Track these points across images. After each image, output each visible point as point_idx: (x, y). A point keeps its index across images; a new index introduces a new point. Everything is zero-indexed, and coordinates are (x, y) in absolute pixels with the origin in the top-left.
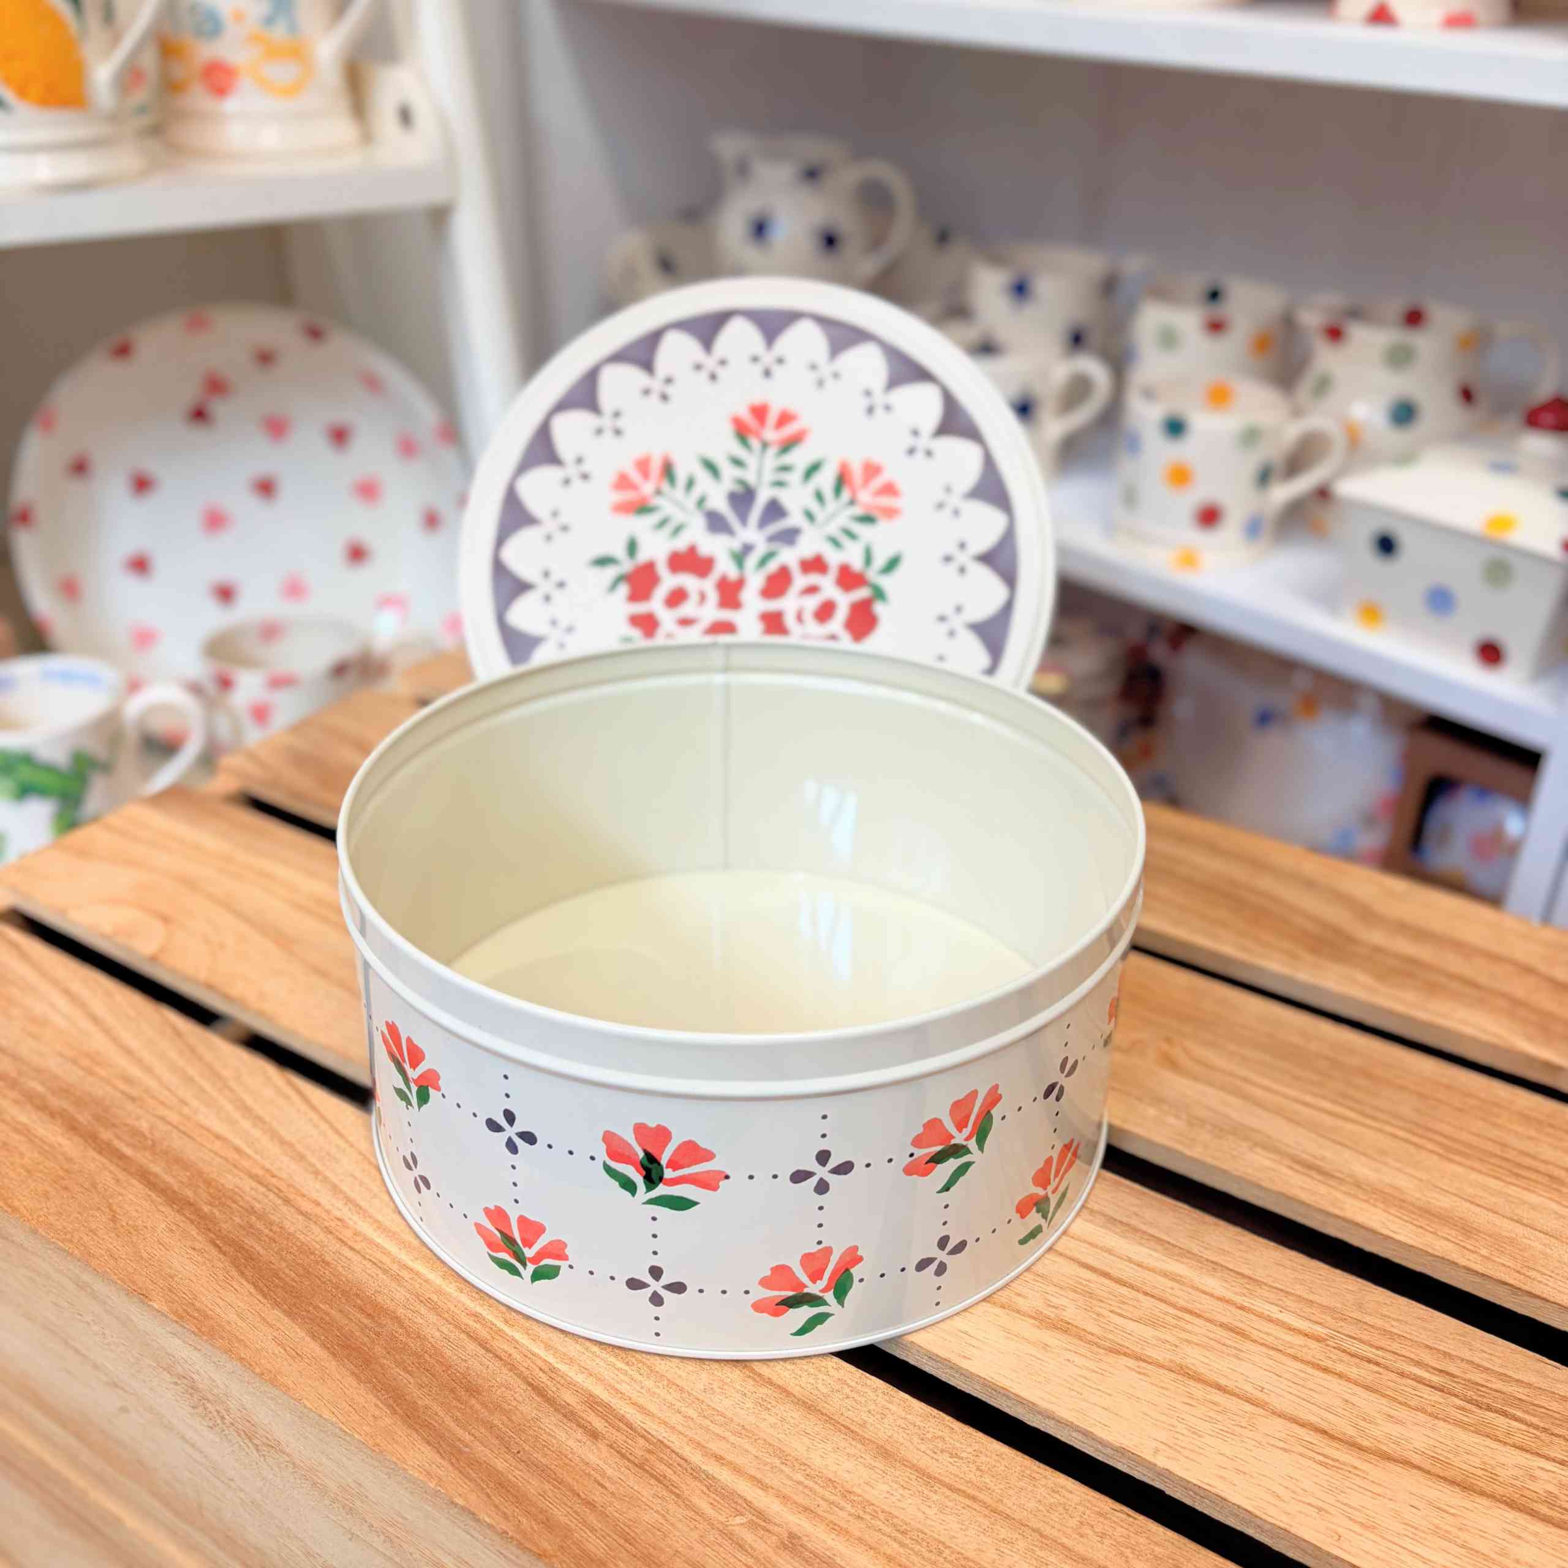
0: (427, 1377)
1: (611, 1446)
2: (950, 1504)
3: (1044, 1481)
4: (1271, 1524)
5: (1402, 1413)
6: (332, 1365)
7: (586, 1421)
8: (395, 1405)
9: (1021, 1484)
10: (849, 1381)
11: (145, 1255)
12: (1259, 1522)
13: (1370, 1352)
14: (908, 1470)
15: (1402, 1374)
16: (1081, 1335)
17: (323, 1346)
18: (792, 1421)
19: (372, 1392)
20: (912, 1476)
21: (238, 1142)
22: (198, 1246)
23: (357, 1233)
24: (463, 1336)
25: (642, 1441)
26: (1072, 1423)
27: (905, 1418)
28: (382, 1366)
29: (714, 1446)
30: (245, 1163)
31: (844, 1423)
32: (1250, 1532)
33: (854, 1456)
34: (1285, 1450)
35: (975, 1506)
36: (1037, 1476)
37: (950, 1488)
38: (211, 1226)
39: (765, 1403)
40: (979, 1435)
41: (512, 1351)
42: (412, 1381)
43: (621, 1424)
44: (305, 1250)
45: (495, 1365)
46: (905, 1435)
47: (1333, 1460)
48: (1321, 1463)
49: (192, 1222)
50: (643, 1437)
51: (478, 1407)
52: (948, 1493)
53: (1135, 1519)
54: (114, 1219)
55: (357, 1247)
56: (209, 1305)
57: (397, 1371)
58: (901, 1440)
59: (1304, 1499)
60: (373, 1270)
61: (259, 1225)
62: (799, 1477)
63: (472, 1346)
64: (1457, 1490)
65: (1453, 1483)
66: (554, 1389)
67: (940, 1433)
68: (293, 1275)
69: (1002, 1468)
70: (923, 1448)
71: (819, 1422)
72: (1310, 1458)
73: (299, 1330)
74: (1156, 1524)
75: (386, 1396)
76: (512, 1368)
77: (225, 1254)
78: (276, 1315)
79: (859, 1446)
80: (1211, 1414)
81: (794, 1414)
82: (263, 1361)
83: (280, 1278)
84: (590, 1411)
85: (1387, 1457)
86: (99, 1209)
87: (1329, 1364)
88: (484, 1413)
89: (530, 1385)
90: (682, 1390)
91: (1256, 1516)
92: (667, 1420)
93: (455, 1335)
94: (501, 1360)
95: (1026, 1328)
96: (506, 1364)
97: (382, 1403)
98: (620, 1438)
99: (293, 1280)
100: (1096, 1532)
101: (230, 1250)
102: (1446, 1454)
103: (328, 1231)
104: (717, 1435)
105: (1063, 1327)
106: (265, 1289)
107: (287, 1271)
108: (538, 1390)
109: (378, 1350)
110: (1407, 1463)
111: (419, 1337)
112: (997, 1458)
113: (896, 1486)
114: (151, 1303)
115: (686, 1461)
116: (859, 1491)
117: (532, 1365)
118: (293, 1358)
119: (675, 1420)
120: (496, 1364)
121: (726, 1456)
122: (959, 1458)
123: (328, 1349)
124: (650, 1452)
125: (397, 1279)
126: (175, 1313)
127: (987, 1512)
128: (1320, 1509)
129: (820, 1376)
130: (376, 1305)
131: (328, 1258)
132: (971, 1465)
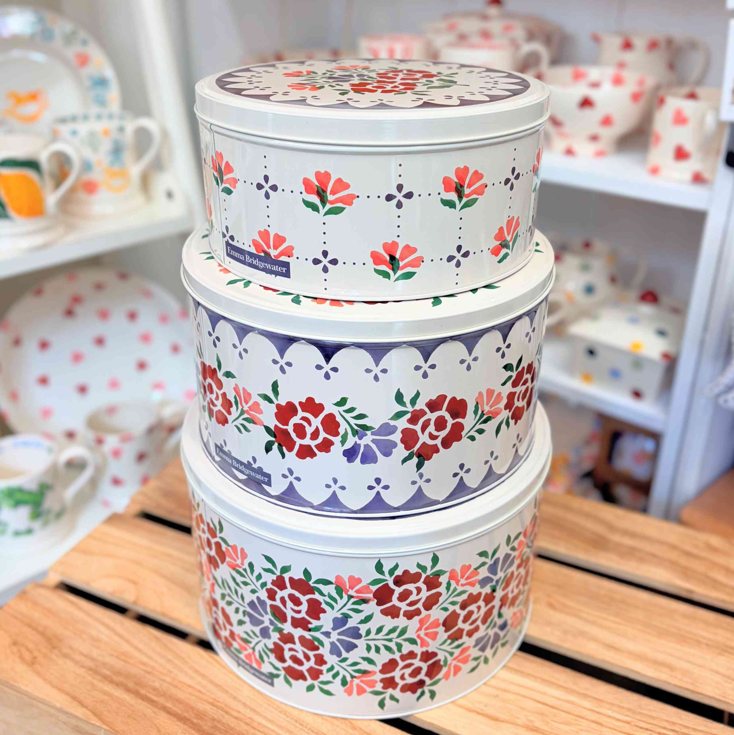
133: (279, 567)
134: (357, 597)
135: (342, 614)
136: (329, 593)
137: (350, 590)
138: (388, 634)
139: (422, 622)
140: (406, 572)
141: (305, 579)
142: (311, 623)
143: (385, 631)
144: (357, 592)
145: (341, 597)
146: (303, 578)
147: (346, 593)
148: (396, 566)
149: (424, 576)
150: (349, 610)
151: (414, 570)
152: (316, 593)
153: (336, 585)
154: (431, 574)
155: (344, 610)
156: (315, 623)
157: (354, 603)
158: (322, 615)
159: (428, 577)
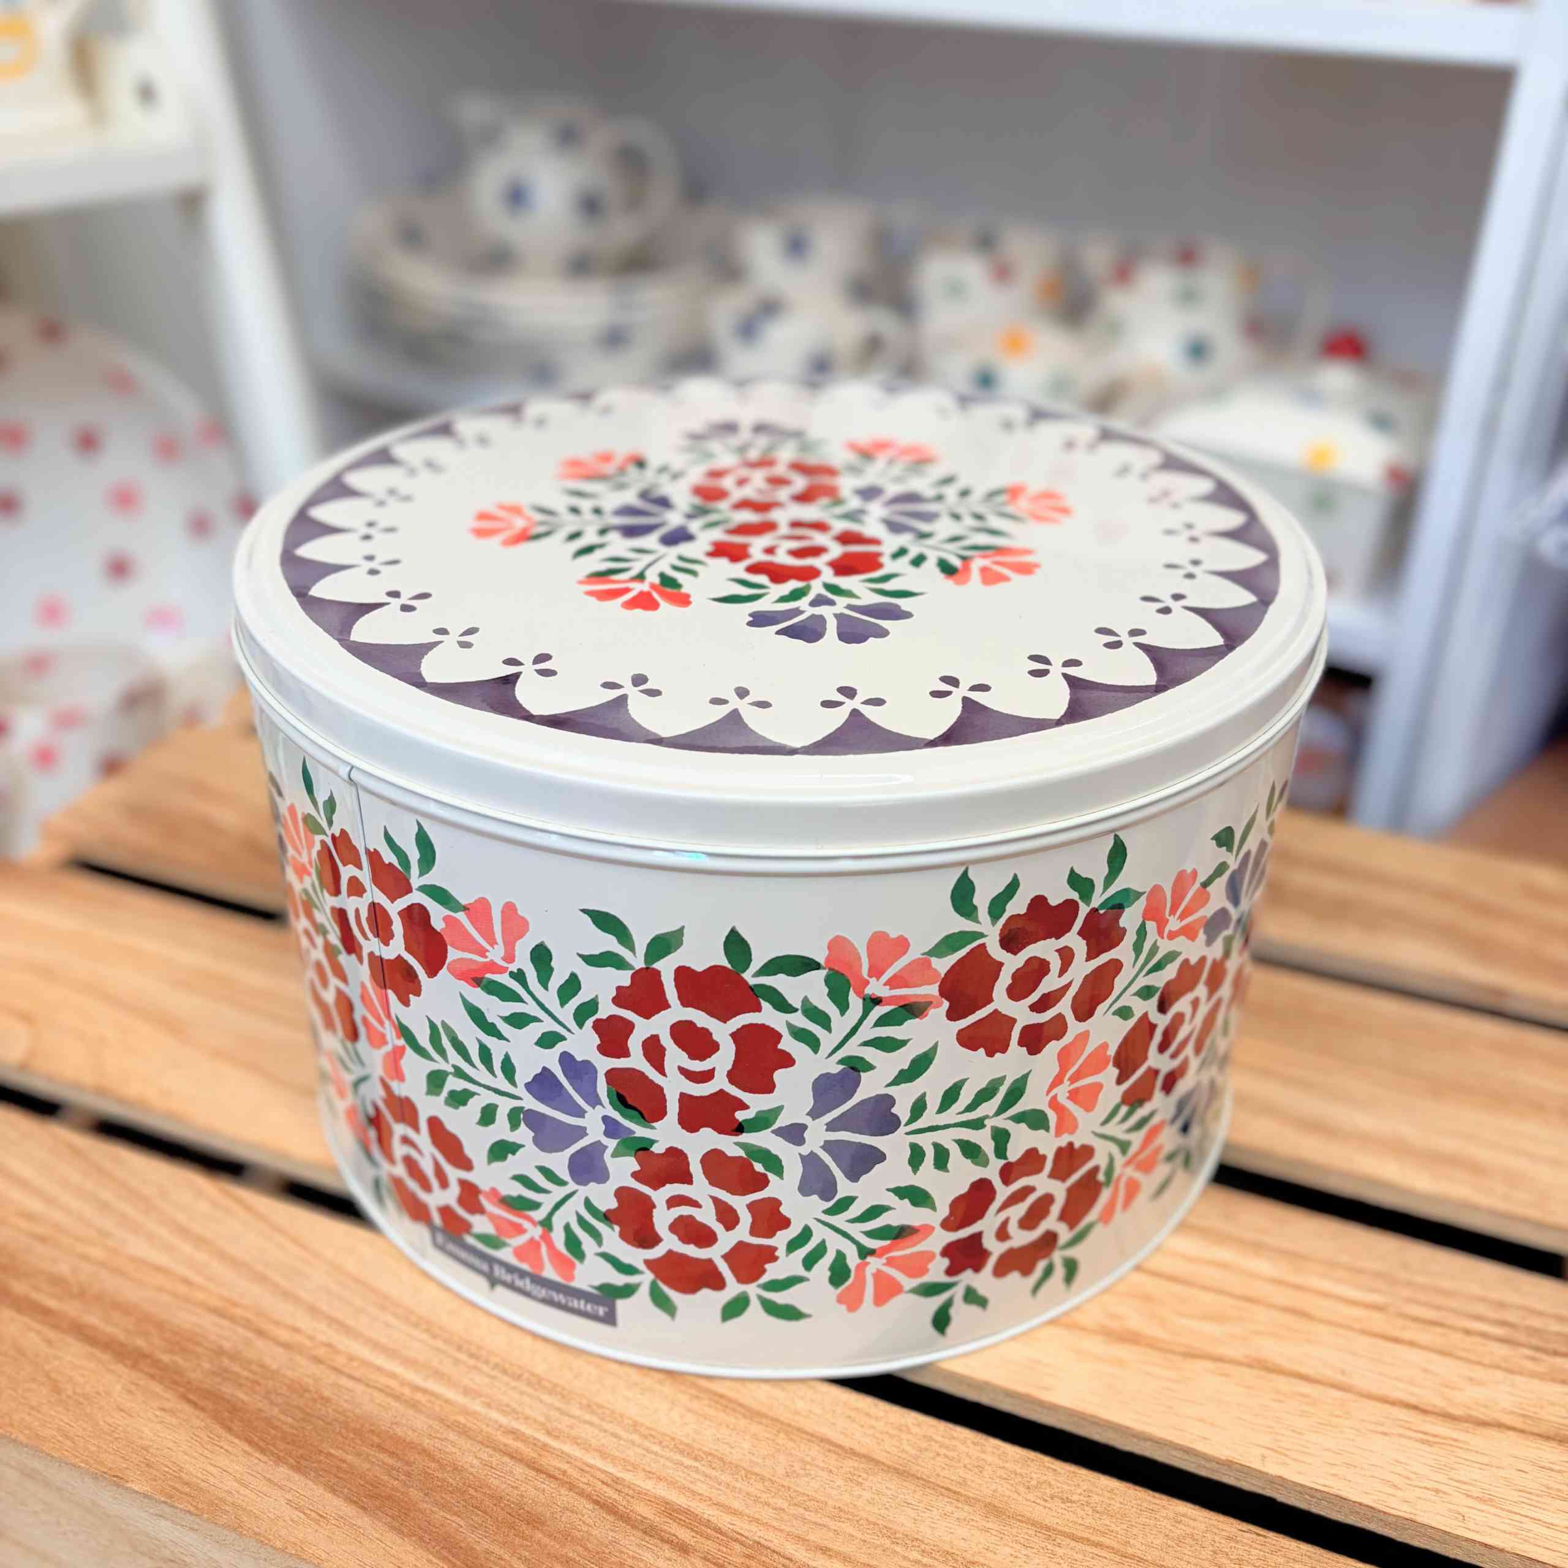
0: (478, 1515)
1: (705, 1559)
2: (1080, 1557)
3: (1164, 1513)
4: (1394, 1516)
5: (1479, 1373)
6: (364, 1521)
7: (670, 1533)
8: (451, 1558)
9: (1143, 1520)
10: (934, 1437)
11: (106, 1428)
12: (1382, 1516)
13: (1431, 1314)
14: (1024, 1525)
15: (1468, 1332)
16: (1152, 1344)
17: (349, 1500)
18: (889, 1493)
19: (421, 1546)
20: (1030, 1532)
21: (182, 1270)
22: (167, 1405)
23: (351, 1358)
24: (506, 1459)
25: (737, 1547)
26: (1171, 1442)
27: (1003, 1468)
28: (422, 1512)
29: (814, 1537)
30: (200, 1296)
31: (942, 1484)
32: (1372, 1527)
33: (965, 1520)
34: (1385, 1434)
35: (1104, 1553)
36: (1156, 1508)
37: (1073, 1538)
38: (176, 1378)
39: (855, 1478)
40: (1083, 1473)
41: (565, 1467)
42: (462, 1523)
43: (709, 1530)
44: (297, 1388)
45: (550, 1486)
46: (1010, 1487)
47: (1435, 1436)
48: (1423, 1442)
49: (152, 1377)
50: (736, 1540)
51: (546, 1540)
52: (1073, 1544)
53: (1265, 1537)
54: (56, 1389)
55: (357, 1374)
56: (199, 1475)
57: (440, 1515)
58: (1007, 1493)
59: (1420, 1484)
60: (380, 1398)
61: (236, 1368)
62: (915, 1555)
63: (519, 1470)
64: (1555, 1444)
65: (1548, 1438)
66: (624, 1503)
67: (1045, 1478)
68: (290, 1420)
69: (1118, 1505)
70: (1031, 1497)
71: (917, 1489)
72: (1410, 1438)
73: (315, 1487)
74: (1287, 1538)
75: (438, 1548)
76: (572, 1487)
77: (203, 1409)
78: (282, 1472)
79: (966, 1508)
80: (1305, 1408)
81: (888, 1485)
82: (283, 1532)
83: (275, 1428)
84: (671, 1521)
85: (1485, 1424)
86: (34, 1380)
87: (1396, 1333)
88: (554, 1546)
89: (596, 1502)
90: (763, 1479)
91: (1380, 1511)
92: (757, 1516)
93: (496, 1459)
94: (556, 1479)
95: (1095, 1345)
96: (563, 1483)
97: (434, 1556)
98: (709, 1546)
99: (292, 1427)
100: (1232, 1560)
101: (210, 1406)
102: (1532, 1409)
103: (318, 1360)
104: (815, 1523)
105: (1131, 1338)
106: (261, 1444)
107: (282, 1417)
108: (610, 1509)
109: (415, 1494)
110: (1500, 1426)
111: (456, 1469)
112: (1109, 1495)
113: (1018, 1547)
114: (128, 1485)
115: (791, 1560)
116: (982, 1560)
117: (591, 1479)
118: (317, 1522)
119: (766, 1514)
120: (552, 1485)
121: (830, 1546)
122: (1071, 1502)
123: (355, 1502)
124: (749, 1557)
125: (414, 1405)
126: (162, 1491)
127: (1118, 1558)
128: (1437, 1491)
129: (904, 1436)
130: (397, 1440)
131: (327, 1393)
132: (1086, 1508)
133: (641, 944)
134: (890, 1000)
135: (841, 1062)
136: (806, 1000)
137: (873, 980)
138: (970, 1108)
139: (1065, 1058)
140: (1038, 902)
141: (729, 966)
142: (744, 1106)
143: (966, 1097)
144: (892, 983)
145: (843, 1007)
146: (725, 963)
147: (859, 993)
148: (1013, 887)
149: (1084, 910)
150: (866, 1044)
151: (1058, 893)
152: (765, 1005)
153: (830, 969)
154: (1102, 905)
155: (852, 1048)
156: (756, 1103)
157: (881, 1022)
158: (779, 1075)
159: (1095, 911)
